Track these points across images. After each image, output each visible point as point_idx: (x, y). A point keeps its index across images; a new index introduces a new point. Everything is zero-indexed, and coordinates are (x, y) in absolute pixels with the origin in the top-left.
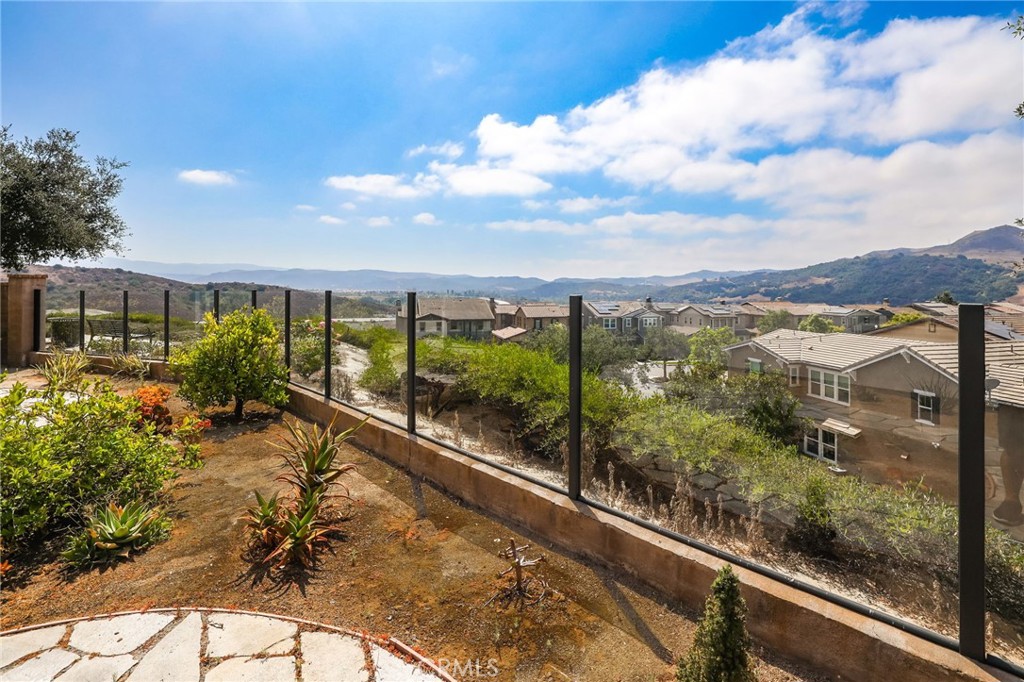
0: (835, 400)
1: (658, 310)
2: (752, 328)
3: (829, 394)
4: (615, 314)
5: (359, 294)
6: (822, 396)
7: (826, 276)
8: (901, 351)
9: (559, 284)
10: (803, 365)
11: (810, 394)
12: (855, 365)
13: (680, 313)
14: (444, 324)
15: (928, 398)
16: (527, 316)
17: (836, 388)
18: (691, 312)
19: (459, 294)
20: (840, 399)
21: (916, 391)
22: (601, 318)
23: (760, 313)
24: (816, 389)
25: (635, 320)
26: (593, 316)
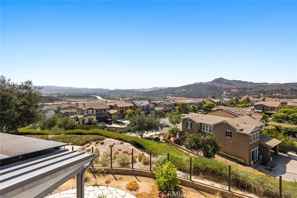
0: (208, 132)
1: (152, 103)
2: (175, 107)
3: (207, 130)
4: (142, 105)
5: (47, 94)
6: (205, 131)
7: (185, 89)
8: (224, 122)
9: (115, 91)
10: (201, 124)
11: (202, 130)
12: (214, 124)
13: (158, 103)
14: (95, 111)
15: (229, 132)
16: (119, 107)
17: (208, 129)
18: (161, 103)
19: (83, 94)
20: (209, 132)
21: (227, 130)
22: (139, 106)
23: (177, 103)
24: (204, 129)
25: (148, 106)
26: (136, 105)
